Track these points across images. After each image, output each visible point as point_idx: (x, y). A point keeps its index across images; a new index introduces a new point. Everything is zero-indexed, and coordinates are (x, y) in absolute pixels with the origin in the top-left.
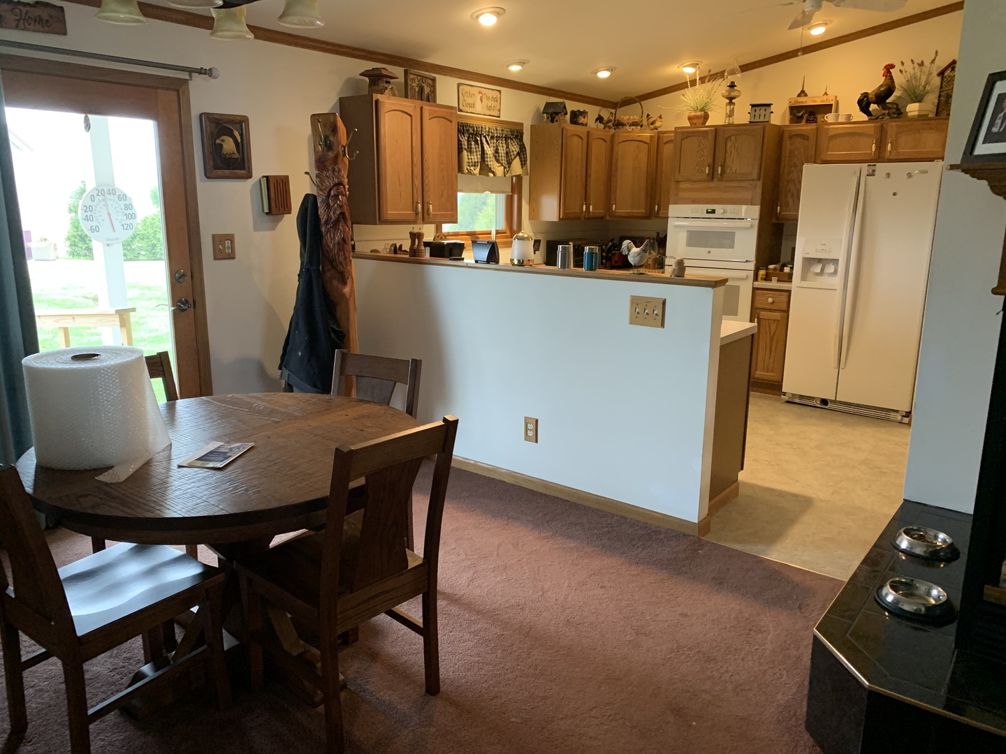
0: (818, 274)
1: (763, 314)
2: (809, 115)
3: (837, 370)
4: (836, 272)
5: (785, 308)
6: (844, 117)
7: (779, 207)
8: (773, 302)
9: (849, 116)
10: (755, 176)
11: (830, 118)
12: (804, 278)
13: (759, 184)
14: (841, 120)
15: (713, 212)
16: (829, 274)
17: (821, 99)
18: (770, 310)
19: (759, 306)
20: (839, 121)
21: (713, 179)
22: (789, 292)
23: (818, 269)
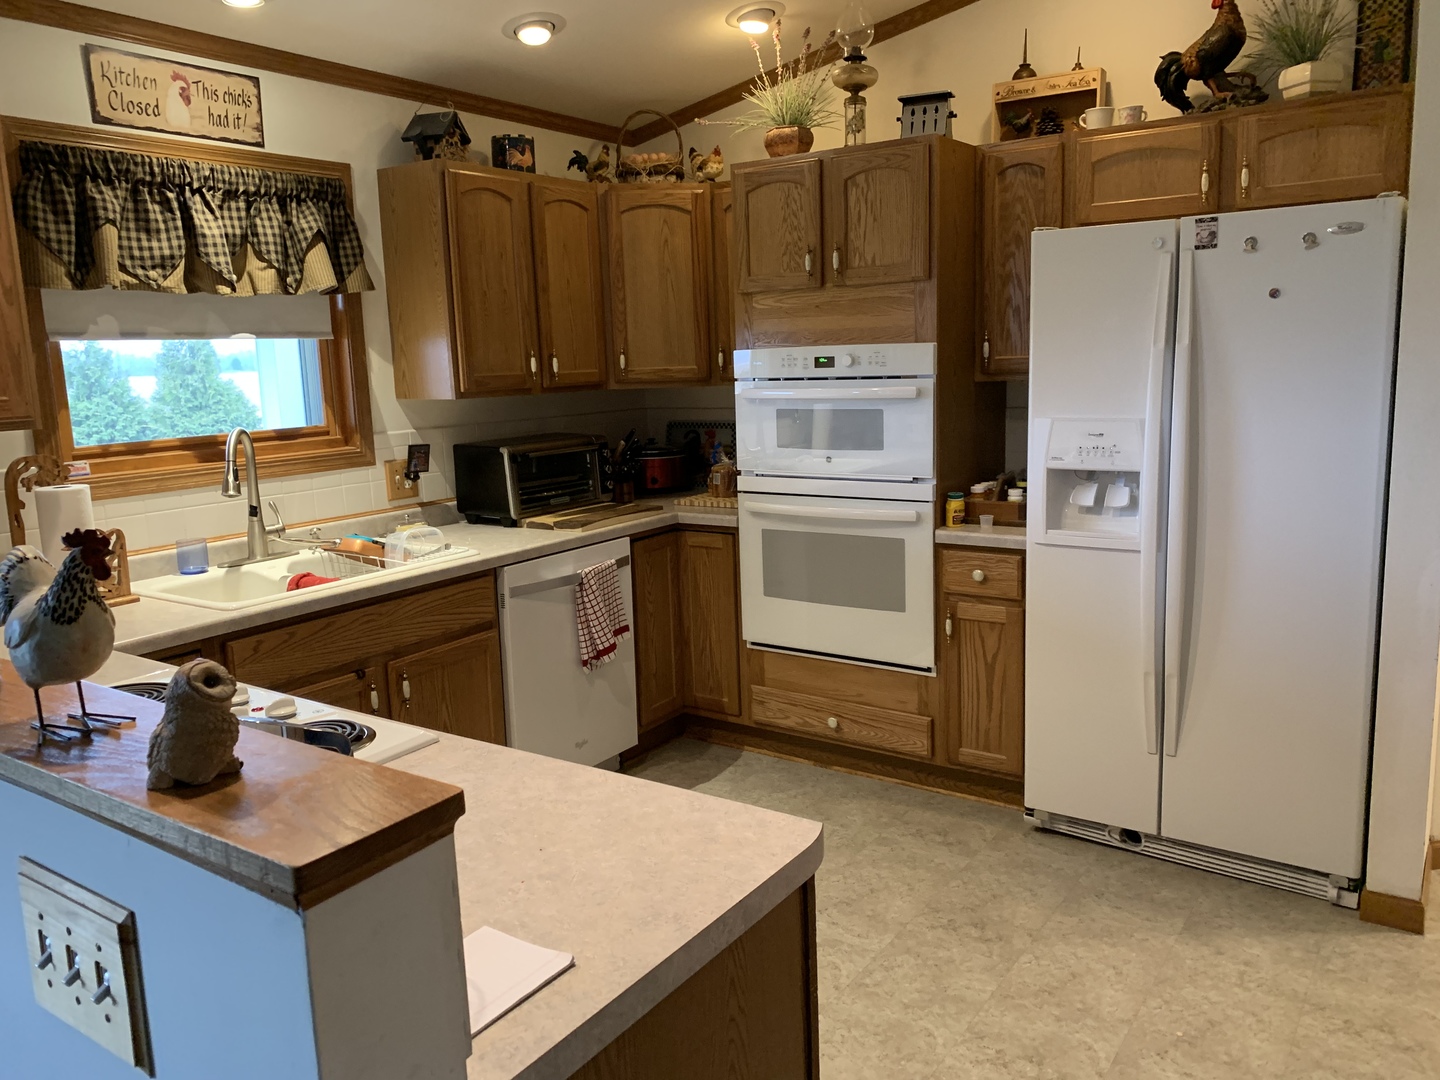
0: (1088, 510)
1: (966, 609)
2: (1043, 120)
3: (1157, 757)
4: (1134, 502)
5: (1014, 594)
6: (1125, 114)
7: (986, 344)
8: (985, 580)
9: (1138, 110)
10: (918, 270)
11: (1092, 118)
12: (1054, 520)
13: (931, 288)
14: (1120, 119)
15: (830, 362)
16: (1115, 509)
17: (1068, 78)
18: (980, 599)
19: (954, 588)
20: (1116, 122)
21: (823, 283)
22: (1022, 553)
23: (1087, 496)
